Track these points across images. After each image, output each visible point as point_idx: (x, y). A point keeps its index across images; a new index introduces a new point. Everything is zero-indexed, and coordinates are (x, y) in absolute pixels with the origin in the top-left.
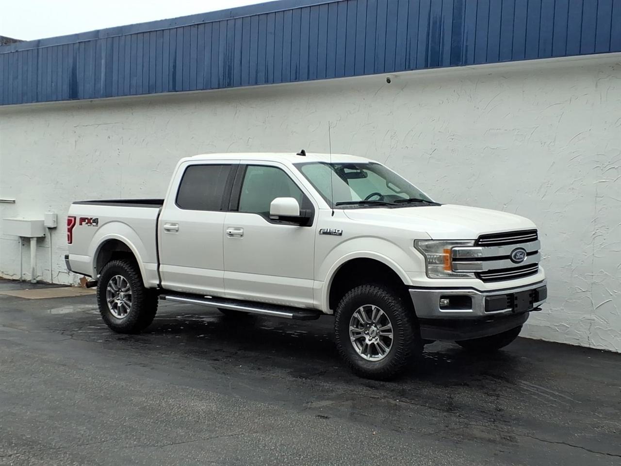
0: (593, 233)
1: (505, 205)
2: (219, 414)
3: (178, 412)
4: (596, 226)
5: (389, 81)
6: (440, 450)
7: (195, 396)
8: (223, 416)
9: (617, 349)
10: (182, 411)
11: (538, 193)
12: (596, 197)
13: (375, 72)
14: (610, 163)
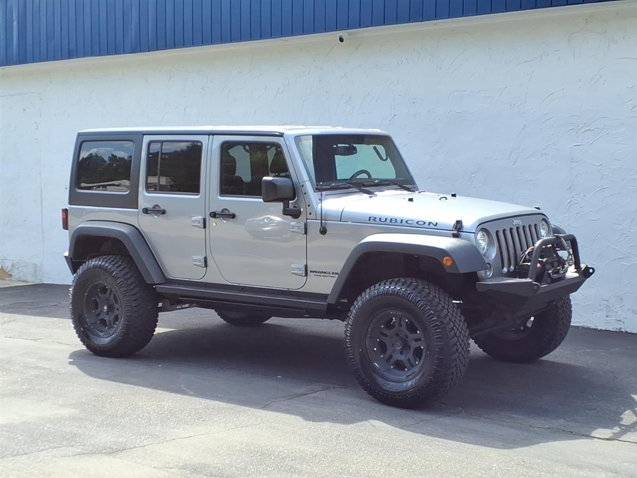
0: (569, 201)
1: (473, 173)
2: (173, 414)
3: (125, 413)
4: (572, 194)
5: (341, 40)
6: (424, 442)
7: (142, 394)
8: (178, 416)
9: (597, 325)
10: (129, 412)
11: (508, 159)
12: (571, 162)
13: (326, 30)
14: (585, 125)
